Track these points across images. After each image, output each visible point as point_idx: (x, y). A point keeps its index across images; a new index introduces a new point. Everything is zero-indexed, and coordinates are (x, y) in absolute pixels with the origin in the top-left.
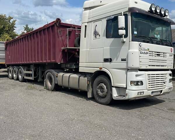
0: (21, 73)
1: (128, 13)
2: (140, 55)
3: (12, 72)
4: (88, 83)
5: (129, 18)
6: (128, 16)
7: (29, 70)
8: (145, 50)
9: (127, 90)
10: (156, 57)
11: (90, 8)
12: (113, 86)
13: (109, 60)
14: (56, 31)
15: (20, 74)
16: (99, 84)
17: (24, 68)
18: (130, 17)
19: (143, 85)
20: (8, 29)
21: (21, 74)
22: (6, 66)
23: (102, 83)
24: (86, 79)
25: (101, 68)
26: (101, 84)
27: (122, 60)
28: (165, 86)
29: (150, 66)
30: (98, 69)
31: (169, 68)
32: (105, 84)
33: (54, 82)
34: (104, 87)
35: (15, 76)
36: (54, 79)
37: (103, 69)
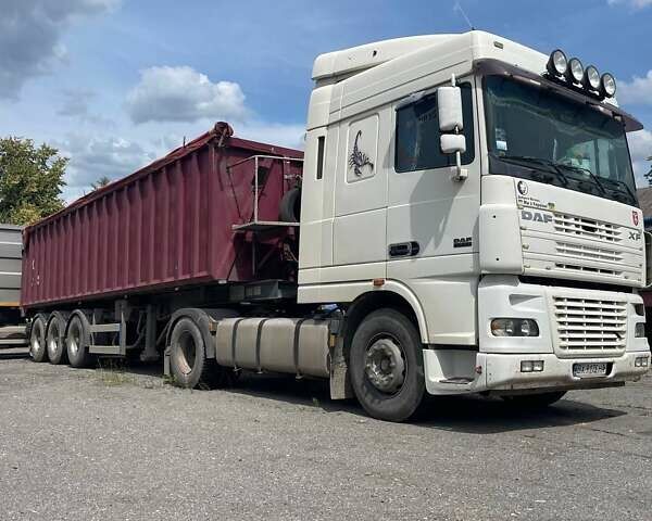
0: (77, 333)
1: (471, 80)
2: (523, 225)
3: (43, 335)
4: (332, 344)
5: (478, 94)
6: (473, 90)
7: (107, 322)
8: (538, 207)
9: (478, 354)
10: (581, 236)
11: (337, 77)
12: (426, 342)
13: (410, 248)
14: (214, 168)
15: (75, 337)
16: (374, 341)
17: (91, 316)
18: (480, 91)
19: (537, 335)
20: (35, 190)
21: (78, 336)
22: (23, 315)
23: (384, 337)
24: (324, 327)
25: (378, 283)
26: (381, 341)
27: (458, 244)
28: (620, 347)
29: (560, 266)
30: (370, 287)
31: (632, 281)
32: (395, 342)
33: (202, 354)
34: (391, 351)
35: (53, 346)
36: (201, 342)
37: (386, 282)
